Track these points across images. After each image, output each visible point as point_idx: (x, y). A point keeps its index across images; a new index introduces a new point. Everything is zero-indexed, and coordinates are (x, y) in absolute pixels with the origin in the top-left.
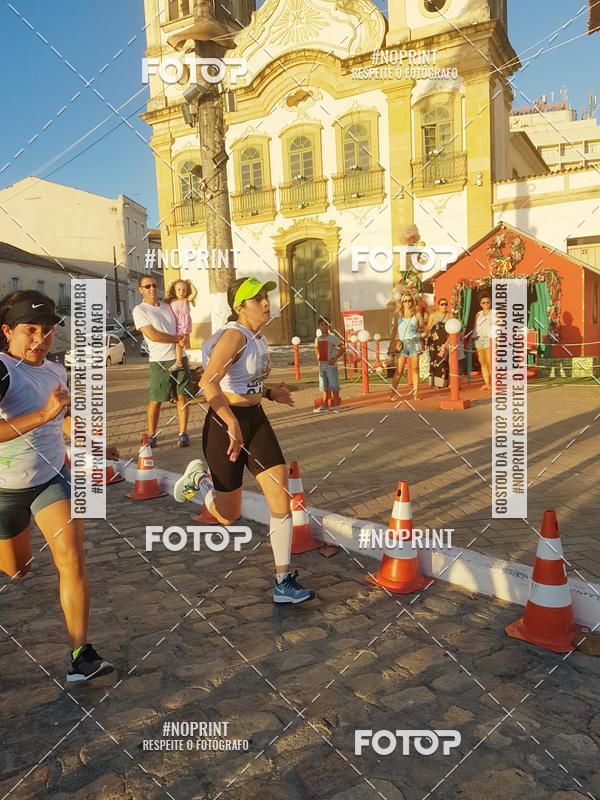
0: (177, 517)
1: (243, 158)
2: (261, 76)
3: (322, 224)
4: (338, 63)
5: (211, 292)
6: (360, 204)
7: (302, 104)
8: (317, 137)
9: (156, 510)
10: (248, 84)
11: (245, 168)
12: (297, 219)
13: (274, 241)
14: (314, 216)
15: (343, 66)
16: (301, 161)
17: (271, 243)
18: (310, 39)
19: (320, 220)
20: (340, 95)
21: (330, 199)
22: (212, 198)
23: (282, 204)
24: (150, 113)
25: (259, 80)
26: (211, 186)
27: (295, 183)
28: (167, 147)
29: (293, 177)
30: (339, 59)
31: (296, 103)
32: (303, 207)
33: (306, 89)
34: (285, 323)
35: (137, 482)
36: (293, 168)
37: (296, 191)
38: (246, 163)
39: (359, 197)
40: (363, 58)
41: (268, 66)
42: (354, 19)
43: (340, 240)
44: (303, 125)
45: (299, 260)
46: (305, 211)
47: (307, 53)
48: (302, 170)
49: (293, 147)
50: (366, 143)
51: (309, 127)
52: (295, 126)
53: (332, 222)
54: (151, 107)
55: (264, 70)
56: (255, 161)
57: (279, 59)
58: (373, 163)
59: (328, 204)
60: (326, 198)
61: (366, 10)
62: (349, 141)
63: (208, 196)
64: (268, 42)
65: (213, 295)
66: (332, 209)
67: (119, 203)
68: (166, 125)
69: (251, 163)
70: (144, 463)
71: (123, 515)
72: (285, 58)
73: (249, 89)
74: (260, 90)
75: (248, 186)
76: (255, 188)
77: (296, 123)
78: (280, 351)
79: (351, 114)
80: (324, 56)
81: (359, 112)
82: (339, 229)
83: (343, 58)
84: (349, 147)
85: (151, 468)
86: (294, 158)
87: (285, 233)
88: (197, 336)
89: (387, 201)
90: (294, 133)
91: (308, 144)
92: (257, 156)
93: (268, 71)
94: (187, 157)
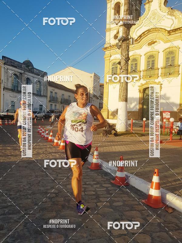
0: (106, 180)
1: (132, 62)
2: (140, 36)
3: (156, 82)
4: (167, 32)
5: (119, 101)
6: (170, 76)
7: (153, 45)
8: (157, 55)
9: (98, 175)
10: (136, 39)
11: (132, 65)
12: (147, 81)
13: (139, 87)
14: (153, 80)
15: (168, 33)
16: (151, 63)
17: (138, 88)
18: (158, 25)
19: (155, 81)
20: (166, 42)
21: (160, 75)
22: (123, 71)
23: (143, 76)
24: (105, 48)
25: (139, 38)
26: (123, 68)
27: (148, 69)
28: (109, 58)
29: (147, 67)
30: (167, 30)
31: (151, 45)
32: (150, 77)
33: (155, 40)
34: (140, 114)
35: (92, 163)
36: (148, 65)
37: (148, 72)
38: (132, 63)
39: (170, 74)
40: (175, 30)
41: (143, 33)
42: (173, 18)
43: (162, 88)
44: (152, 51)
45: (146, 94)
46: (150, 78)
47: (156, 29)
48: (151, 65)
49: (148, 58)
50: (174, 57)
51: (155, 52)
52: (150, 52)
53: (159, 82)
54: (105, 46)
55: (141, 35)
56: (135, 62)
57: (147, 31)
58: (176, 63)
59: (159, 77)
60: (158, 74)
61: (178, 15)
62: (168, 56)
63: (122, 71)
64: (144, 26)
65: (120, 102)
66: (160, 78)
67: (93, 75)
68: (109, 51)
69: (134, 63)
70: (95, 157)
71: (87, 175)
72: (149, 31)
73: (136, 40)
74: (140, 41)
75: (133, 70)
76: (134, 71)
77: (150, 51)
78: (137, 122)
79: (170, 48)
80: (162, 30)
81: (172, 47)
82: (162, 84)
83: (168, 30)
84: (168, 58)
85: (98, 159)
86: (148, 62)
87: (143, 85)
88: (111, 115)
89: (180, 76)
90: (149, 54)
91: (154, 57)
92: (136, 61)
93: (143, 35)
94: (114, 61)
